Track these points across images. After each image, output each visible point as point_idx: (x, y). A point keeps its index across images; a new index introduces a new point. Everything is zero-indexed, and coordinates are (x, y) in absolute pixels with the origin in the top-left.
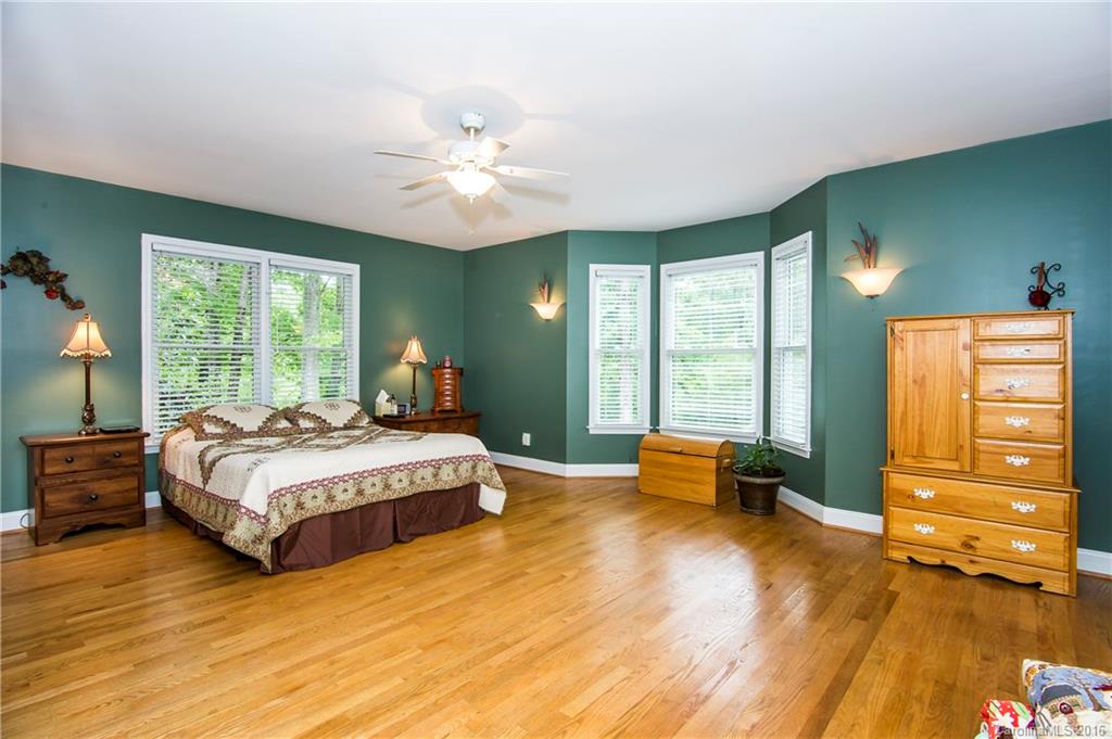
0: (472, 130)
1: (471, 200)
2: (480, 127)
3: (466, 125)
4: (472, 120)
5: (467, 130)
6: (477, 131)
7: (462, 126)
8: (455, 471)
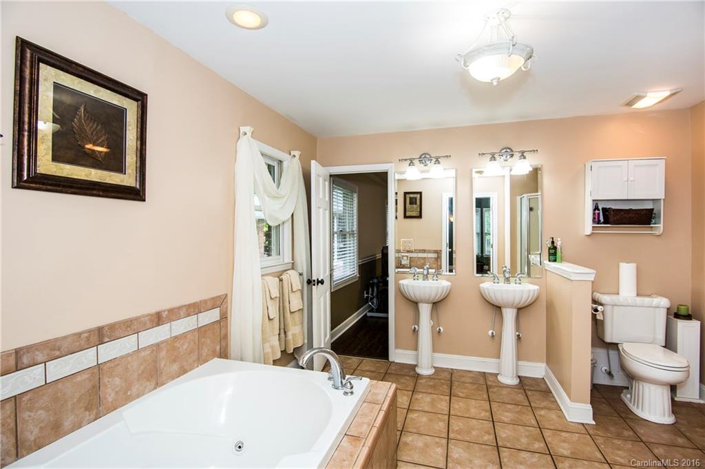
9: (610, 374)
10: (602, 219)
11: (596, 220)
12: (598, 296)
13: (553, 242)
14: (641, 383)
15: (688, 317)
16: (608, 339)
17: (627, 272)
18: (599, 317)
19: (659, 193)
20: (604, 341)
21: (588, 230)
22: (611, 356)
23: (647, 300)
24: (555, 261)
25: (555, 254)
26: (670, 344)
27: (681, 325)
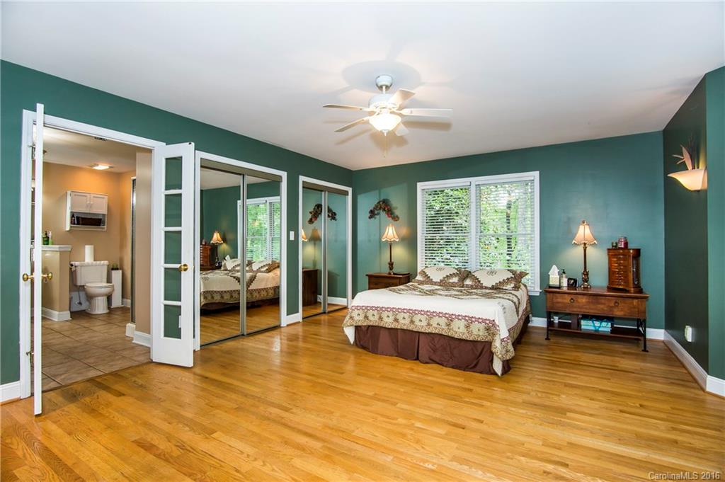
0: (384, 87)
1: (385, 134)
2: (389, 84)
3: (380, 84)
4: (384, 80)
5: (381, 87)
6: (387, 87)
7: (377, 85)
8: (467, 327)
9: (80, 303)
10: (76, 222)
11: (72, 222)
12: (73, 263)
13: (46, 234)
14: (96, 298)
15: (117, 269)
16: (79, 283)
17: (88, 251)
18: (73, 269)
19: (104, 211)
20: (77, 286)
21: (68, 228)
22: (81, 295)
23: (98, 262)
24: (48, 244)
25: (48, 241)
26: (109, 280)
27: (114, 272)
